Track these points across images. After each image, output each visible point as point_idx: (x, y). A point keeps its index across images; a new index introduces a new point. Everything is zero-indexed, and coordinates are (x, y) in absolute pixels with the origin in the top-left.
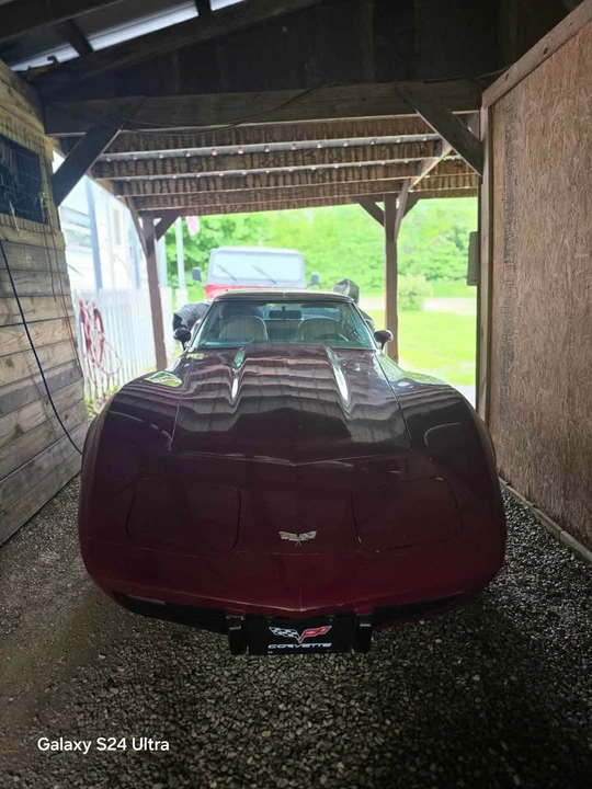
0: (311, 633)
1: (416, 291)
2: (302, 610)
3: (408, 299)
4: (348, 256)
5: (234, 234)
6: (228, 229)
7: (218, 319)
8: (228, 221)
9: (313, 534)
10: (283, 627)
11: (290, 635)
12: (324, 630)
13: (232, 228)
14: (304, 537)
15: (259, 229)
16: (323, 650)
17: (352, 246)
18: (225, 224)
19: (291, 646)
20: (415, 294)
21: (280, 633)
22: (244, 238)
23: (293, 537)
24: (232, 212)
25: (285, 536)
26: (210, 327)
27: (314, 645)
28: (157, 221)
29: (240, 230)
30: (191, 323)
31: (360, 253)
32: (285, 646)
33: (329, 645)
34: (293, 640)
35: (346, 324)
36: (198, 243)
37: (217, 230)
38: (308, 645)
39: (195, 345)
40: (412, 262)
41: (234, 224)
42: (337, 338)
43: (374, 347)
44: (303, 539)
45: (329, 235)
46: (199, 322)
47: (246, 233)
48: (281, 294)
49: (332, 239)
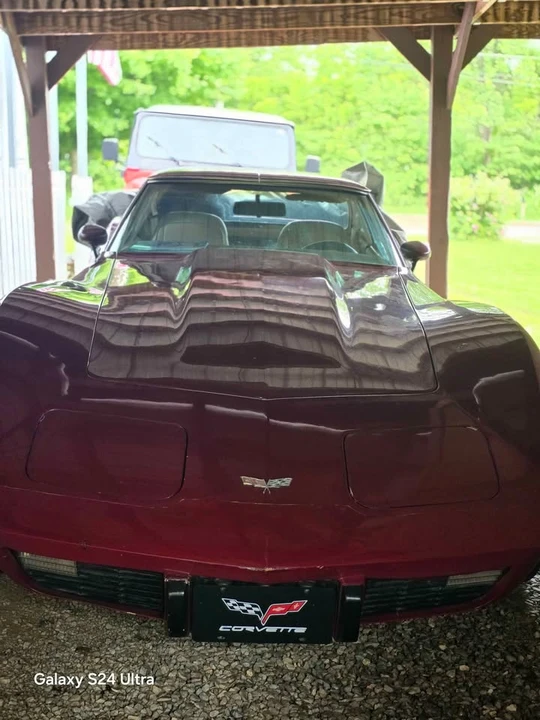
0: (278, 609)
1: (492, 204)
2: (267, 569)
3: (479, 217)
4: (376, 138)
5: (172, 90)
6: (162, 80)
7: (151, 216)
8: (163, 65)
9: (287, 481)
10: (242, 599)
11: (251, 612)
12: (297, 606)
13: (170, 78)
14: (275, 483)
15: (218, 82)
16: (294, 638)
17: (384, 120)
18: (158, 70)
19: (250, 629)
20: (490, 210)
21: (237, 608)
22: (190, 98)
23: (259, 483)
24: (177, 45)
25: (247, 481)
26: (137, 229)
27: (282, 629)
28: (50, 55)
29: (185, 82)
30: (105, 222)
31: (397, 133)
32: (242, 628)
33: (302, 630)
34: (253, 620)
35: (358, 234)
36: (109, 102)
37: (144, 81)
38: (273, 629)
39: (115, 248)
40: (490, 153)
41: (173, 72)
42: (342, 248)
43: (399, 264)
44: (273, 486)
45: (343, 99)
46: (117, 220)
47: (194, 89)
48: (254, 177)
49: (349, 106)
